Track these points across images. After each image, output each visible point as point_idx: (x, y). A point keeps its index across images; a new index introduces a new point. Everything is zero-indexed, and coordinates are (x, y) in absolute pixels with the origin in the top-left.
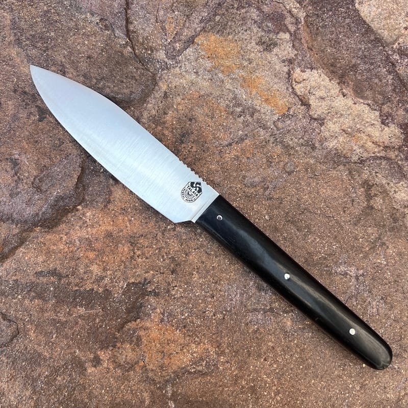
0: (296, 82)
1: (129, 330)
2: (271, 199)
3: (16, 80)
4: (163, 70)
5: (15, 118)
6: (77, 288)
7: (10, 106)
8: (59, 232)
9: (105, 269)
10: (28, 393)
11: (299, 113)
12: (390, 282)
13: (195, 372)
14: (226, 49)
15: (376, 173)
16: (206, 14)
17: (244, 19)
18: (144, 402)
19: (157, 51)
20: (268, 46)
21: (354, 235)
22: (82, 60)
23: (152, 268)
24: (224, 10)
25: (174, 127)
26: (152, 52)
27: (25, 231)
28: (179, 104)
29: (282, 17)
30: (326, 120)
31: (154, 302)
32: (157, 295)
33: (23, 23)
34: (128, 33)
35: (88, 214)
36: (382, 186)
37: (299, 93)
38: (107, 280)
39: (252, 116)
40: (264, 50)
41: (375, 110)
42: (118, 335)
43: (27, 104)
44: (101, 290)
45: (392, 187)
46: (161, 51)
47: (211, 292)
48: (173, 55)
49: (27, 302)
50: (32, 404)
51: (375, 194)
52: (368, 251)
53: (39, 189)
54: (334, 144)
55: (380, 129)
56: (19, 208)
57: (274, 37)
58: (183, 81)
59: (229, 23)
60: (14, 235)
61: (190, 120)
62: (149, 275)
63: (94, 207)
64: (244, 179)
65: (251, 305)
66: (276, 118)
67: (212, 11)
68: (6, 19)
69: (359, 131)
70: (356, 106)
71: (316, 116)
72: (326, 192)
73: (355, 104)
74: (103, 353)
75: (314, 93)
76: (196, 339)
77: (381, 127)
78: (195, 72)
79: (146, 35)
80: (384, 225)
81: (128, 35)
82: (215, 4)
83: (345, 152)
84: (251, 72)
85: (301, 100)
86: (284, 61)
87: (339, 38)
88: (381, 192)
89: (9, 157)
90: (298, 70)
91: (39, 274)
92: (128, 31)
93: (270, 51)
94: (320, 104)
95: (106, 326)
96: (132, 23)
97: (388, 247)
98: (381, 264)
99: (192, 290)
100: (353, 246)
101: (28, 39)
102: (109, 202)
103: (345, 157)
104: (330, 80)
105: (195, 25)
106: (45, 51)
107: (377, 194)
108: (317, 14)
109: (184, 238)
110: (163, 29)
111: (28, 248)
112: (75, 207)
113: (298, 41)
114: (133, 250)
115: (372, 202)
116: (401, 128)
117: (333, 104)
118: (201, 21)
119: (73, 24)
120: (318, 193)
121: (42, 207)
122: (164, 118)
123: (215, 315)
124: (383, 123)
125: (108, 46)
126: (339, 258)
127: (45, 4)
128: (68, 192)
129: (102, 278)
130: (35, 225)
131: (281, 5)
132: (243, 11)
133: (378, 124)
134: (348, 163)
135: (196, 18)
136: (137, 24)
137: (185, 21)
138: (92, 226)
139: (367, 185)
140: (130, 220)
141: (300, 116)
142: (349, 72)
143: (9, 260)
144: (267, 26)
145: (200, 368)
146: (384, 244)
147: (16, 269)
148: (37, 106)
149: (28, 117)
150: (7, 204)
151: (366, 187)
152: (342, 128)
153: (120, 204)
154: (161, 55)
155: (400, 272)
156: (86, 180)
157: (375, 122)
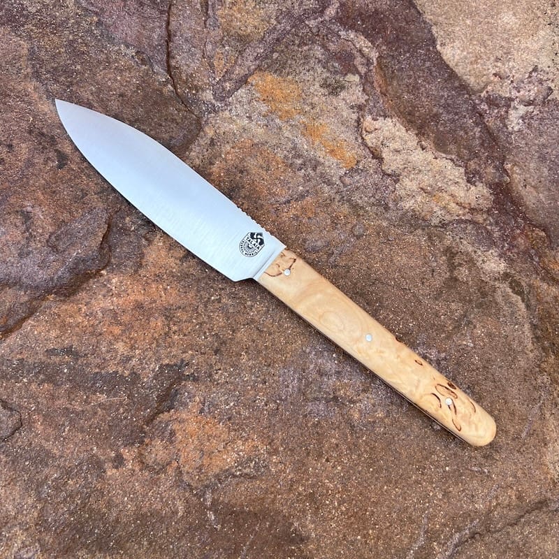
0: (367, 131)
1: (160, 422)
2: (336, 266)
3: (32, 119)
4: (210, 113)
5: (30, 163)
6: (97, 370)
7: (24, 149)
8: (78, 302)
9: (132, 348)
10: (30, 501)
11: (370, 167)
12: (478, 369)
13: (241, 475)
14: (284, 92)
15: (461, 238)
16: (262, 51)
17: (306, 57)
18: (177, 513)
19: (203, 90)
20: (334, 89)
21: (433, 311)
22: (113, 98)
23: (191, 346)
24: (283, 47)
25: (221, 179)
26: (197, 91)
27: (36, 299)
28: (228, 153)
29: (351, 57)
30: (401, 177)
31: (193, 389)
32: (196, 380)
33: (43, 53)
34: (169, 69)
35: (114, 281)
36: (467, 254)
37: (370, 145)
38: (134, 362)
39: (314, 169)
40: (329, 94)
41: (460, 166)
42: (147, 428)
43: (44, 148)
44: (127, 373)
45: (479, 256)
46: (208, 92)
47: (263, 377)
48: (222, 96)
49: (33, 387)
50: (36, 514)
51: (459, 263)
52: (452, 330)
53: (54, 249)
54: (411, 205)
55: (466, 188)
56: (29, 270)
57: (341, 79)
58: (233, 126)
59: (289, 62)
60: (22, 304)
61: (241, 172)
62: (187, 356)
63: (122, 272)
64: (305, 242)
65: (311, 393)
66: (342, 172)
67: (269, 48)
68: (23, 48)
69: (440, 189)
70: (437, 161)
71: (389, 172)
72: (401, 260)
73: (436, 158)
74: (127, 451)
75: (388, 144)
76: (244, 434)
77: (466, 186)
78: (247, 117)
79: (190, 72)
80: (470, 301)
81: (169, 71)
82: (273, 39)
83: (423, 214)
84: (314, 119)
85: (372, 153)
86: (352, 107)
87: (418, 83)
88: (466, 262)
89: (20, 209)
90: (369, 118)
91: (50, 352)
92: (169, 66)
93: (337, 95)
94: (395, 157)
95: (131, 418)
96: (174, 58)
97: (475, 327)
98: (468, 346)
99: (240, 374)
100: (434, 325)
101: (48, 72)
102: (141, 266)
103: (424, 220)
104: (407, 131)
105: (249, 63)
106: (68, 87)
107: (462, 264)
108: (393, 56)
109: (231, 311)
110: (211, 65)
111: (38, 321)
112: (98, 271)
113: (369, 85)
114: (168, 325)
115: (456, 273)
116: (490, 188)
117: (410, 158)
118: (256, 59)
119: (104, 56)
120: (392, 261)
121: (58, 270)
122: (210, 169)
123: (266, 405)
124: (468, 181)
125: (144, 83)
126: (416, 338)
127: (70, 33)
128: (90, 252)
129: (129, 359)
130: (49, 292)
131: (350, 43)
132: (306, 48)
133: (463, 182)
134: (428, 226)
135: (250, 54)
136: (180, 60)
137: (237, 58)
138: (119, 295)
139: (450, 253)
140: (165, 289)
141: (371, 171)
142: (429, 122)
143: (14, 335)
144: (333, 65)
145: (247, 471)
146: (470, 322)
147: (21, 345)
148: (56, 151)
149: (46, 163)
150: (15, 265)
151: (448, 254)
152: (421, 186)
153: (153, 269)
154: (208, 95)
155: (490, 356)
156: (113, 239)
157: (460, 181)
